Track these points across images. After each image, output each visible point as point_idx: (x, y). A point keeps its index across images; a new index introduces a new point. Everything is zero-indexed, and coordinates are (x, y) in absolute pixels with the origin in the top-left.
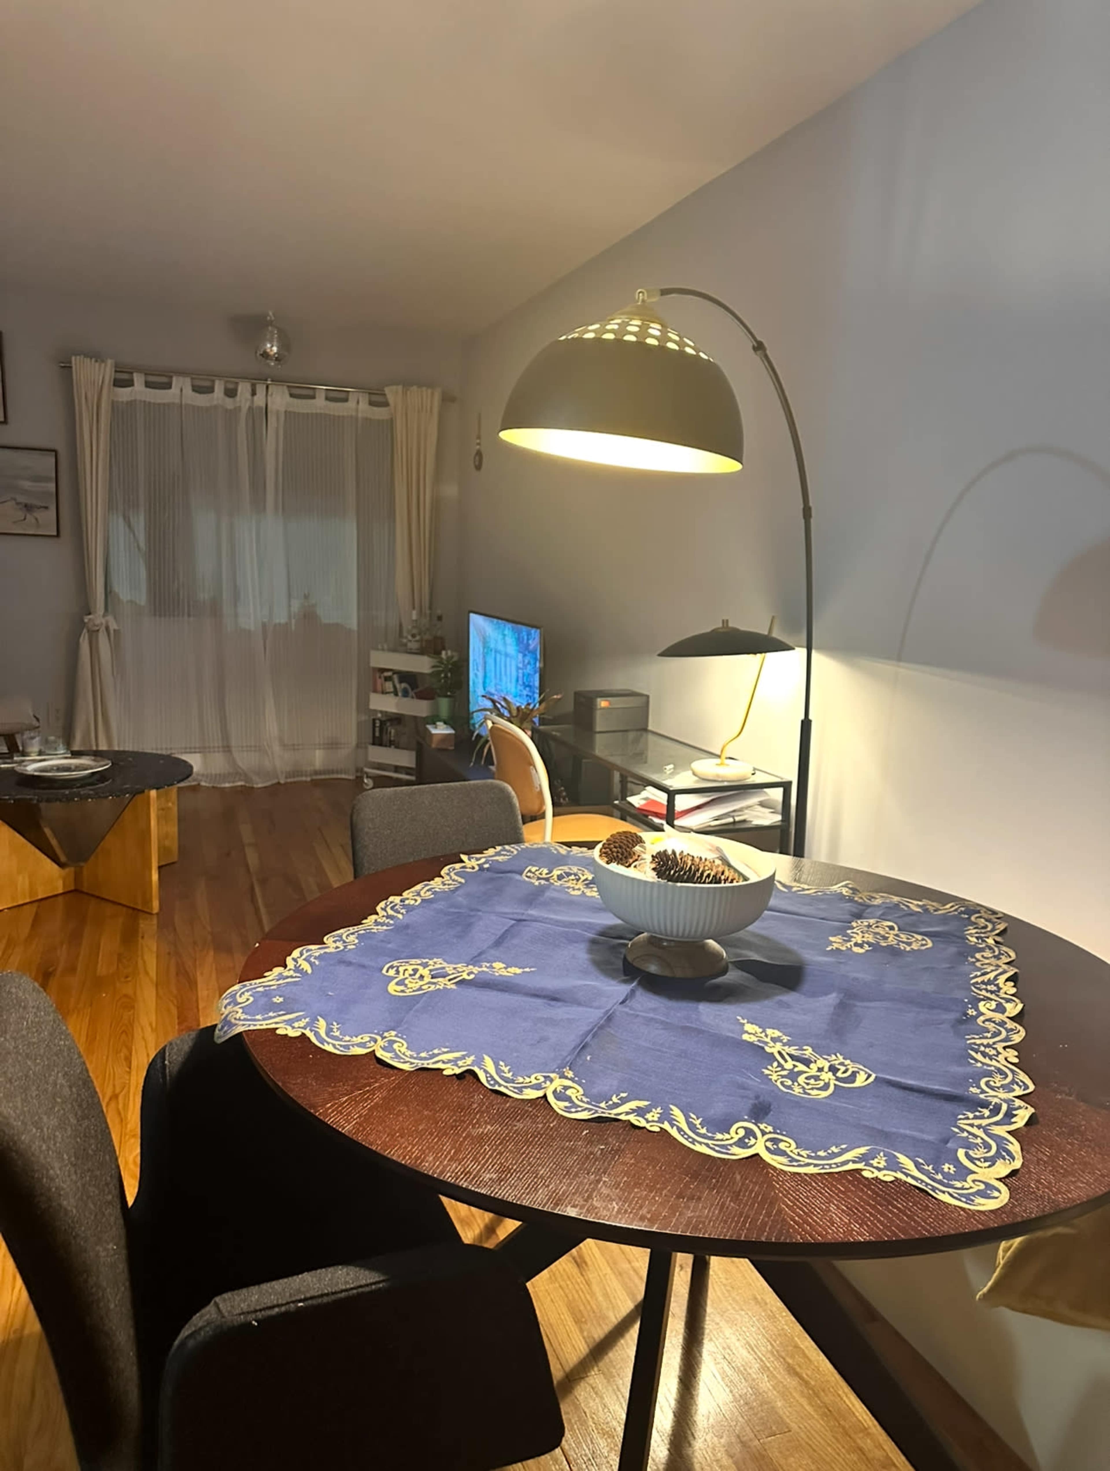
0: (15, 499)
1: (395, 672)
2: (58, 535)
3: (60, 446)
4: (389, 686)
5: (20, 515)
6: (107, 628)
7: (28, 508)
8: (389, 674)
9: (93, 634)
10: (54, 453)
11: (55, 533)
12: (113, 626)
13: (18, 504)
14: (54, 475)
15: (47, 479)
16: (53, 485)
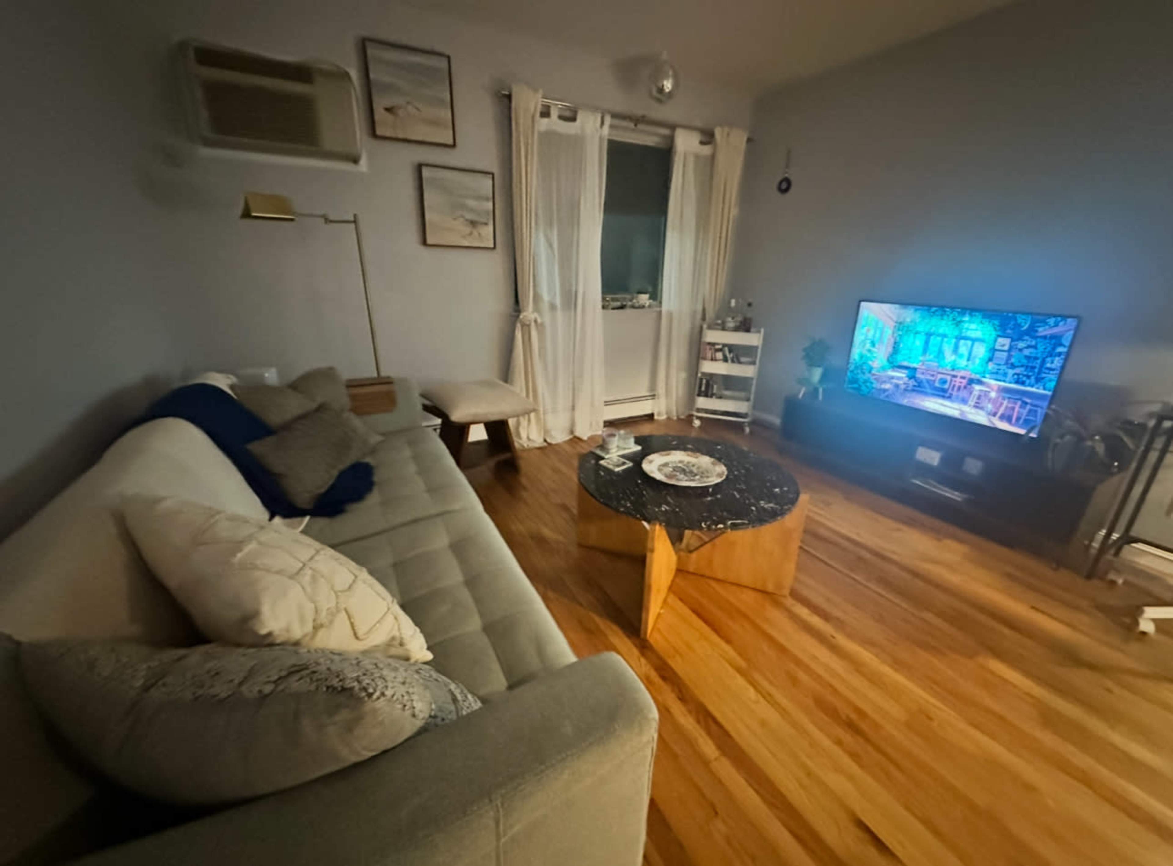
0: (462, 216)
1: (724, 345)
2: (494, 248)
3: (495, 170)
4: (719, 355)
5: (467, 229)
6: (536, 321)
7: (473, 223)
8: (720, 347)
9: (526, 327)
10: (491, 176)
11: (492, 246)
12: (539, 321)
13: (467, 220)
14: (491, 195)
15: (487, 199)
16: (490, 204)
